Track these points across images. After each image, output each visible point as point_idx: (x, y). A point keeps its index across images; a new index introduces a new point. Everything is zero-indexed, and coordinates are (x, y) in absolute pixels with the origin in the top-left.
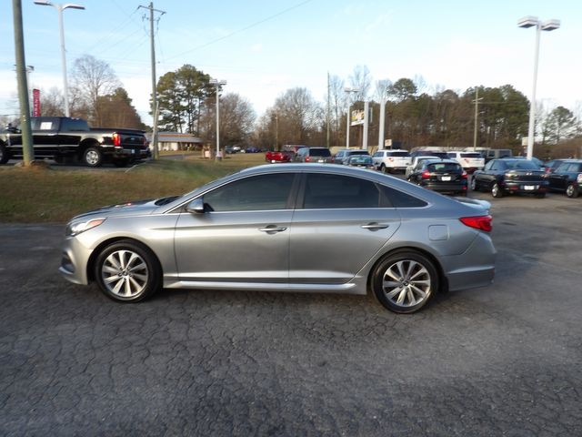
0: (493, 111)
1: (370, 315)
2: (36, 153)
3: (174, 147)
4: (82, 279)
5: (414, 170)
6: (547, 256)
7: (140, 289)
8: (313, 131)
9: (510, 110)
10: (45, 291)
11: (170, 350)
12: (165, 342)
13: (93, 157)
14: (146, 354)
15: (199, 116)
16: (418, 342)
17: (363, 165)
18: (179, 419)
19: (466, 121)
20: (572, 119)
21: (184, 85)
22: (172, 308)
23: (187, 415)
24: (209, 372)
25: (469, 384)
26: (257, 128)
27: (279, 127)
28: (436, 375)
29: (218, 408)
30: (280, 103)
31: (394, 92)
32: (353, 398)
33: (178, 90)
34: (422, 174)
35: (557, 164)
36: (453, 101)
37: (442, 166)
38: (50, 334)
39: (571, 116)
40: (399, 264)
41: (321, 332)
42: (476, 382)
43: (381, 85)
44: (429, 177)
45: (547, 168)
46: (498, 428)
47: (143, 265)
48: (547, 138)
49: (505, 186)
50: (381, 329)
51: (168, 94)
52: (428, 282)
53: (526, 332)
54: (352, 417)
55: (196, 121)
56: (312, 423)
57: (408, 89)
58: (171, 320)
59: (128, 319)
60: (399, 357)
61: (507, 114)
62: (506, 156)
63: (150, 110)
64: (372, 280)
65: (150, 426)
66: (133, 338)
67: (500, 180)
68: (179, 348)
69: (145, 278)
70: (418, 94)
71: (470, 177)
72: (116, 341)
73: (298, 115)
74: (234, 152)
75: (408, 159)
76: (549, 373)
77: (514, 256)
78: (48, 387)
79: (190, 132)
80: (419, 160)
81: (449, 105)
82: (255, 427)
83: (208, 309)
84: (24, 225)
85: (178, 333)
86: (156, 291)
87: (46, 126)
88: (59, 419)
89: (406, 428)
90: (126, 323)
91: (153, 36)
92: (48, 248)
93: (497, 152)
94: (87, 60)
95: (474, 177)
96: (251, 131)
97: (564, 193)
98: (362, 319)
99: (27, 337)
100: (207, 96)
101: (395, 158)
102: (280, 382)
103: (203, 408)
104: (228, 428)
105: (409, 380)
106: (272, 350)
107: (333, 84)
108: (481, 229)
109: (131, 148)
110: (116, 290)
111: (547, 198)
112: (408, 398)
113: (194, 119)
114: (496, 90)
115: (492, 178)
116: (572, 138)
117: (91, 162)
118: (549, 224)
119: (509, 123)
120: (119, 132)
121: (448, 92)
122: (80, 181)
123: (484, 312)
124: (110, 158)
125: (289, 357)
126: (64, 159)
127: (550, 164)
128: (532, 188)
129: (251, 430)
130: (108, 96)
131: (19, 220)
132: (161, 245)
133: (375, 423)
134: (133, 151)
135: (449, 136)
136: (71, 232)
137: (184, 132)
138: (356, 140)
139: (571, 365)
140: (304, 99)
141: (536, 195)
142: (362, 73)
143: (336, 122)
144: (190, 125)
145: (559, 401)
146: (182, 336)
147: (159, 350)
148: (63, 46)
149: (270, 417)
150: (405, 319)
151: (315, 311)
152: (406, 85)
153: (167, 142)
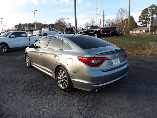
3: (144, 31)
13: (96, 35)
33: (148, 13)
51: (145, 15)
63: (139, 21)
113: (153, 22)
134: (106, 33)
137: (149, 26)
144: (151, 24)
153: (141, 30)
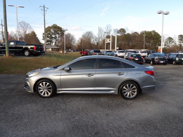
0: (149, 38)
1: (119, 100)
2: (10, 52)
3: (50, 50)
4: (32, 91)
5: (127, 57)
6: (169, 82)
7: (49, 94)
8: (94, 45)
9: (155, 38)
10: (20, 95)
11: (62, 111)
12: (60, 109)
13: (27, 53)
14: (55, 113)
15: (58, 40)
16: (134, 108)
17: (111, 55)
18: (69, 131)
19: (141, 41)
20: (173, 41)
21: (53, 30)
22: (60, 99)
23: (71, 130)
24: (74, 117)
25: (151, 119)
26: (76, 44)
27: (84, 44)
28: (140, 117)
29: (79, 128)
30: (84, 36)
31: (119, 33)
32: (118, 124)
33: (52, 32)
34: (129, 58)
35: (170, 55)
36: (137, 35)
37: (135, 55)
38: (24, 107)
39: (173, 40)
40: (127, 85)
41: (105, 106)
42: (153, 119)
43: (115, 30)
44: (132, 59)
45: (167, 56)
46: (160, 131)
47: (51, 86)
48: (166, 47)
49: (155, 61)
50: (123, 104)
51: (48, 33)
52: (136, 90)
53: (165, 105)
54: (118, 129)
55: (57, 42)
56: (107, 131)
57: (123, 32)
58: (60, 103)
59: (47, 103)
60: (129, 112)
61: (153, 39)
62: (154, 52)
63: (43, 38)
64: (119, 90)
65: (60, 133)
66: (50, 108)
67: (153, 60)
68: (65, 111)
69: (51, 90)
70: (127, 33)
71: (144, 59)
72: (45, 109)
73: (89, 39)
74: (69, 51)
75: (124, 53)
76: (173, 116)
77: (159, 82)
78: (28, 122)
79: (55, 45)
80: (128, 54)
81: (136, 37)
82: (91, 132)
83: (70, 99)
84: (8, 75)
85: (63, 106)
86: (55, 94)
87: (12, 44)
88: (33, 131)
89: (134, 132)
90: (47, 104)
91: (44, 16)
92: (17, 82)
93: (151, 51)
94: (23, 23)
95: (145, 59)
96: (74, 45)
97: (172, 63)
98: (117, 102)
99: (18, 108)
100: (61, 34)
101: (120, 53)
102: (96, 120)
103: (75, 127)
104: (83, 133)
105: (133, 119)
106: (91, 111)
107: (100, 30)
108: (151, 74)
109: (39, 50)
110: (42, 94)
111: (167, 65)
112: (134, 124)
113: (56, 41)
114: (150, 32)
115: (151, 59)
116: (173, 46)
117: (26, 55)
118: (168, 73)
119: (154, 42)
120: (35, 45)
121: (136, 32)
122: (24, 61)
123: (152, 99)
124: (32, 54)
125: (97, 113)
126: (17, 54)
127: (168, 55)
128: (162, 62)
129: (90, 133)
130: (29, 34)
131: (6, 73)
132: (56, 80)
133: (125, 131)
134: (40, 51)
135: (136, 46)
136: (28, 76)
137: (53, 45)
138: (108, 48)
139: (179, 114)
140: (91, 35)
141: (164, 64)
142: (109, 27)
143: (101, 42)
144: (55, 43)
145: (177, 123)
146: (64, 107)
147: (58, 111)
148: (17, 19)
149: (95, 130)
150: (130, 101)
151: (102, 99)
152: (123, 30)
153: (48, 48)
